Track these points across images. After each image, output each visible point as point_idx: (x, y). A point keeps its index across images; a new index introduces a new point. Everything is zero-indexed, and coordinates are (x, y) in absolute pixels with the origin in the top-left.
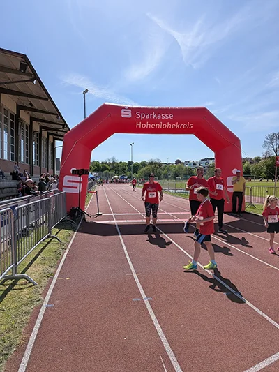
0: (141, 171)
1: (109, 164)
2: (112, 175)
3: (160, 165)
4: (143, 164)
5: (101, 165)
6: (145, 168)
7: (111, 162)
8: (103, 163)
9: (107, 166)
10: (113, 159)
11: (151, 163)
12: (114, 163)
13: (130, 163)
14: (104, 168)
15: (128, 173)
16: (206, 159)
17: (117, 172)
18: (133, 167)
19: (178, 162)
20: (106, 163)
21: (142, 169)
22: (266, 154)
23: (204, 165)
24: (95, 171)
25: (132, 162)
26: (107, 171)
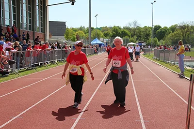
0: (168, 37)
1: (130, 30)
4: (173, 29)
5: (120, 31)
6: (173, 34)
9: (127, 31)
10: (135, 23)
11: (183, 28)
14: (124, 34)
18: (159, 33)
21: (170, 35)
25: (159, 27)
26: (127, 37)
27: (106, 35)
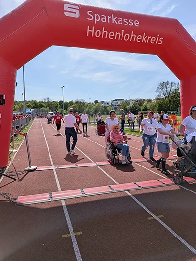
1: (44, 103)
2: (47, 111)
3: (83, 104)
4: (71, 103)
5: (38, 104)
6: (72, 106)
7: (46, 101)
8: (40, 102)
10: (48, 99)
11: (77, 103)
12: (48, 102)
13: (61, 102)
14: (41, 106)
15: (60, 109)
16: (116, 100)
17: (51, 109)
18: (64, 106)
19: (96, 102)
20: (42, 102)
22: (158, 96)
23: (115, 104)
24: (33, 108)
25: (62, 102)
26: (43, 108)
27: (29, 106)
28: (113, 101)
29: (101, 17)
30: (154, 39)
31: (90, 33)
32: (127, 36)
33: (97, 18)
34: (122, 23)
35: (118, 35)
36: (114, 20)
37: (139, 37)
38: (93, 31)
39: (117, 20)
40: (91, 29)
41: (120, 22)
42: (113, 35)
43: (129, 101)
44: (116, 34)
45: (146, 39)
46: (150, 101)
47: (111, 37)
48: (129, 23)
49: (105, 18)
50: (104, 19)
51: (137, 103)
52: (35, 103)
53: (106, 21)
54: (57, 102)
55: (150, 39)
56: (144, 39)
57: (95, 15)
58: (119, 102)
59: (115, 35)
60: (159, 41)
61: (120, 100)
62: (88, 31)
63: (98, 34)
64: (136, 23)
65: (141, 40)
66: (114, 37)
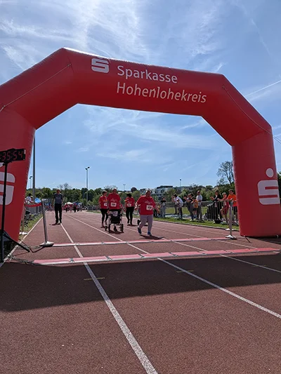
7: (63, 189)
8: (54, 190)
12: (66, 190)
13: (85, 190)
15: (82, 200)
16: (161, 187)
17: (70, 199)
19: (134, 189)
22: (221, 181)
23: (159, 192)
24: (45, 197)
28: (158, 188)
29: (134, 73)
30: (195, 96)
31: (121, 90)
32: (164, 93)
33: (129, 73)
34: (157, 79)
35: (153, 92)
36: (148, 75)
37: (178, 95)
38: (124, 88)
39: (151, 76)
40: (121, 85)
41: (155, 78)
42: (147, 92)
43: (181, 188)
44: (151, 91)
45: (187, 97)
46: (209, 188)
47: (145, 94)
48: (166, 79)
49: (138, 73)
50: (137, 75)
51: (191, 191)
52: (47, 190)
53: (138, 77)
54: (78, 190)
55: (191, 97)
56: (183, 97)
57: (127, 70)
58: (166, 190)
59: (149, 91)
60: (201, 99)
61: (167, 187)
62: (119, 87)
63: (130, 91)
64: (174, 79)
65: (180, 98)
66: (148, 95)
